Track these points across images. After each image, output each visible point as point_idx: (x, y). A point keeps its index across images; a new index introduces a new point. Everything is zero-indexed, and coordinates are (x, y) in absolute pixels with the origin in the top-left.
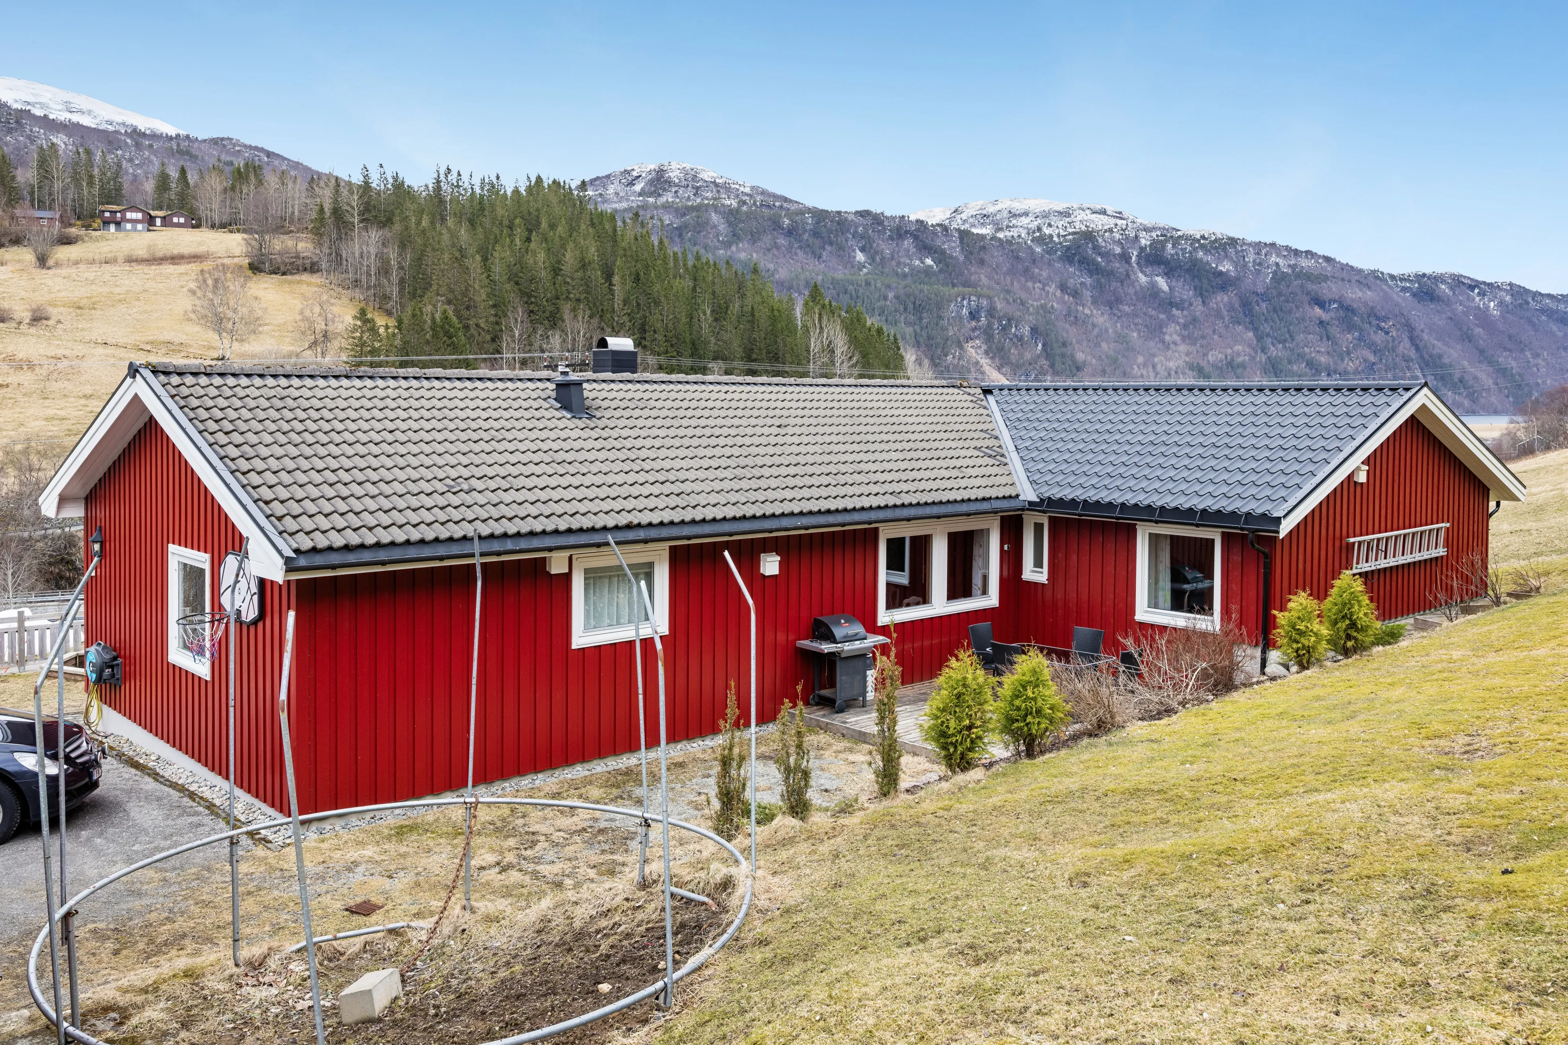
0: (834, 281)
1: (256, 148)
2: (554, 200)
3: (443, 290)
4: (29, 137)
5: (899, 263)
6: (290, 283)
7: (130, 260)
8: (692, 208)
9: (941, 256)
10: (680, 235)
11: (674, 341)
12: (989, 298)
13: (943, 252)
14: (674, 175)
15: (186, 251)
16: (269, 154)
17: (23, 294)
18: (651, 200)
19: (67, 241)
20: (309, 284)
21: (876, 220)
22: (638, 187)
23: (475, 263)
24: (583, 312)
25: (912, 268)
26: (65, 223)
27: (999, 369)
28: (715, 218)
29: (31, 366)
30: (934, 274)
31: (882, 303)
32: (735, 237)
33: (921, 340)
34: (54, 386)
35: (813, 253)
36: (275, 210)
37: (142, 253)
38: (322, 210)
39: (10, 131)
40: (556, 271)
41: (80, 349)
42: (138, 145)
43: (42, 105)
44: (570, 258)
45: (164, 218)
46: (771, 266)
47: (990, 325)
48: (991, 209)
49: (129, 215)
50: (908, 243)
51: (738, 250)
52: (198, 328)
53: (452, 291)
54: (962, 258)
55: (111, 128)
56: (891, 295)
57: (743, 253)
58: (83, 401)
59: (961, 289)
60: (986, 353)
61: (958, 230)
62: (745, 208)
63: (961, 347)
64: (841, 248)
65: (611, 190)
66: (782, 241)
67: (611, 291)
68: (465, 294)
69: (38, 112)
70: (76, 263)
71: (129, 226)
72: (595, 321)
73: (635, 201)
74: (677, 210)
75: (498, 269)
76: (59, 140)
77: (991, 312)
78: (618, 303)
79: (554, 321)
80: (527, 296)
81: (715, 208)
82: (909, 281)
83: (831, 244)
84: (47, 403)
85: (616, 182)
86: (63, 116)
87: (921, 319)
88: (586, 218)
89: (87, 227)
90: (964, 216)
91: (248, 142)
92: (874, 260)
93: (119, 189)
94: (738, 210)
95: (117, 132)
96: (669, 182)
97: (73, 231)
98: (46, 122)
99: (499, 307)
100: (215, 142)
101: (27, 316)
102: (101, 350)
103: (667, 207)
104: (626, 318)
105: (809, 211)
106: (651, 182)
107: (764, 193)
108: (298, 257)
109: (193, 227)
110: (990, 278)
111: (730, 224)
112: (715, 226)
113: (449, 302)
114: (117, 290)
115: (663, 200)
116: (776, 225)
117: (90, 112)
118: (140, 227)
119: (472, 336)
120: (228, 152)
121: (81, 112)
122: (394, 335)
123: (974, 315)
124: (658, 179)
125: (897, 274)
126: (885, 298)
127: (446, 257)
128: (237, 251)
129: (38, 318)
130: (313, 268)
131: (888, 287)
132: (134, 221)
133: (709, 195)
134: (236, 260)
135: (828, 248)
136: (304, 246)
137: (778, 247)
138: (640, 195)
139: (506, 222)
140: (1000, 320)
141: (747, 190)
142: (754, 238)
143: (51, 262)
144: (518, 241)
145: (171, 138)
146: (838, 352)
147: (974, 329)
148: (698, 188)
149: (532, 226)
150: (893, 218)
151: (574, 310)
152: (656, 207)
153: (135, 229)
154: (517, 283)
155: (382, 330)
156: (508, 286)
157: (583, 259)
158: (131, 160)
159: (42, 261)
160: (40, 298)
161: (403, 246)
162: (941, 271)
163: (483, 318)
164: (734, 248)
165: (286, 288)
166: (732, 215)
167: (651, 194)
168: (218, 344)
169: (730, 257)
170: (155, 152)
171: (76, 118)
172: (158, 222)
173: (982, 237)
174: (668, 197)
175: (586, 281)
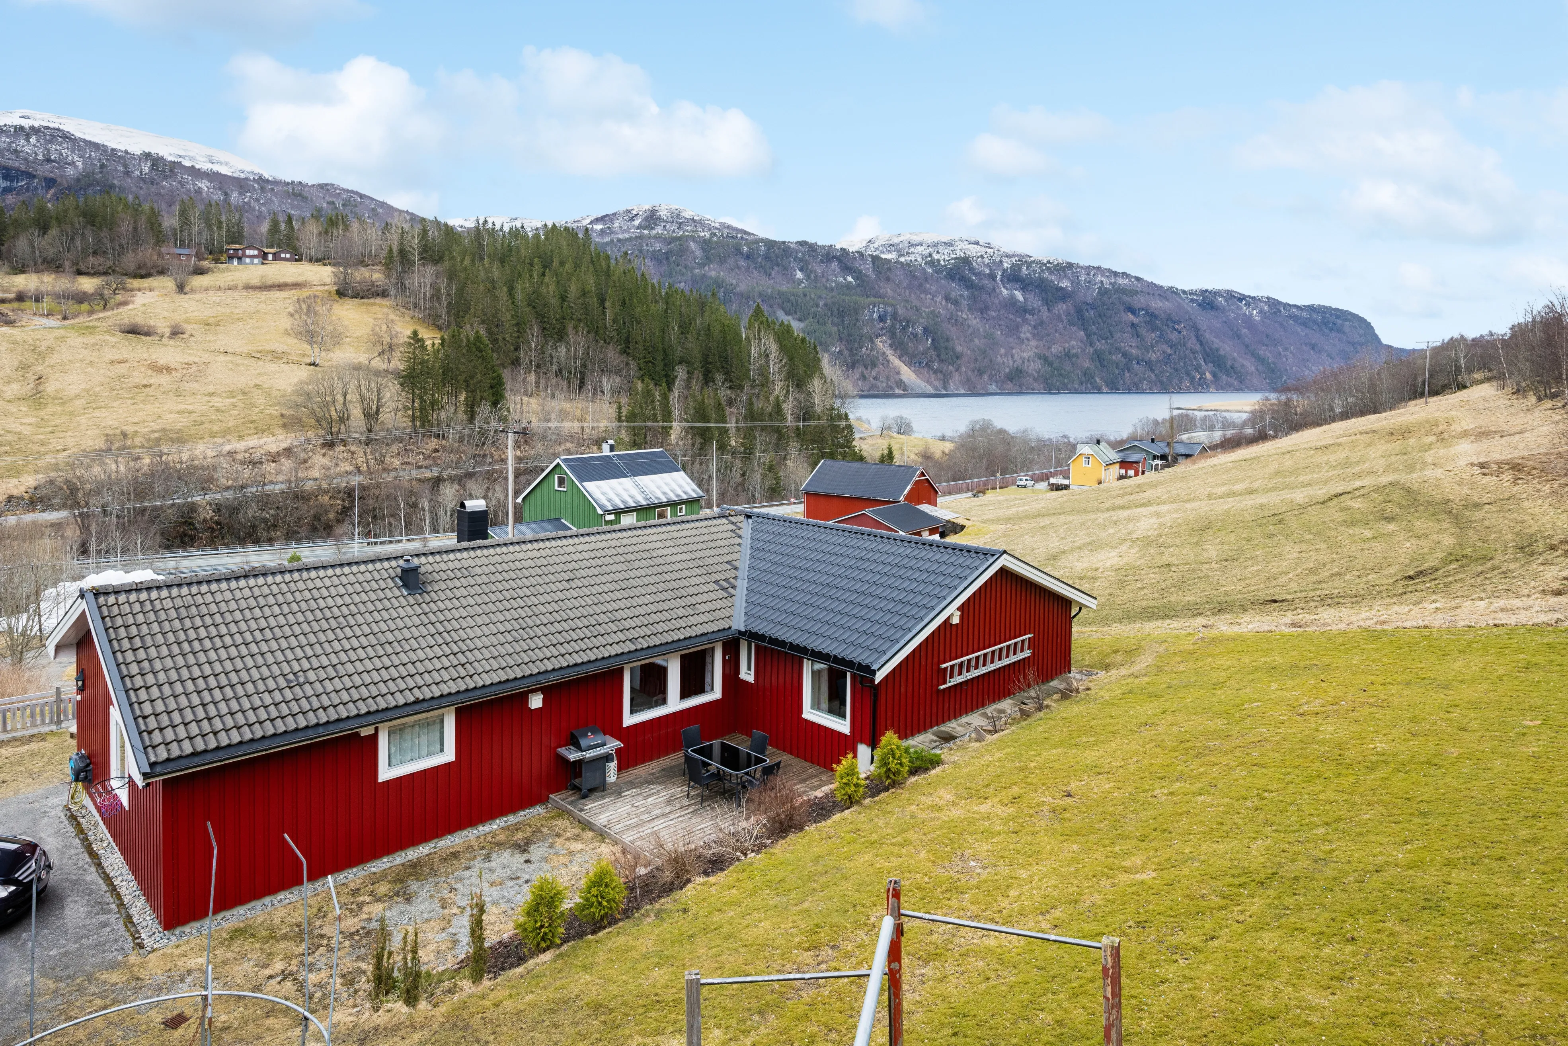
0: (780, 293)
1: (352, 192)
2: (564, 243)
3: (478, 313)
4: (180, 182)
5: (828, 280)
6: (366, 305)
7: (248, 287)
8: (677, 239)
9: (859, 275)
10: (667, 259)
11: (651, 349)
12: (893, 306)
13: (860, 272)
14: (663, 213)
15: (289, 280)
16: (361, 196)
17: (166, 314)
18: (646, 232)
19: (200, 272)
20: (381, 306)
21: (812, 248)
22: (636, 223)
23: (502, 293)
24: (582, 329)
25: (837, 284)
26: (199, 257)
27: (900, 359)
28: (692, 245)
29: (169, 370)
30: (853, 287)
31: (815, 309)
32: (708, 260)
34: (188, 386)
35: (765, 272)
36: (358, 249)
37: (256, 282)
38: (391, 250)
39: (165, 178)
40: (563, 298)
41: (207, 357)
42: (263, 189)
43: (191, 158)
44: (573, 289)
45: (274, 254)
46: (734, 282)
47: (893, 326)
48: (896, 241)
49: (248, 252)
50: (834, 265)
51: (710, 270)
52: (296, 341)
53: (485, 314)
54: (874, 276)
55: (243, 176)
56: (821, 303)
57: (713, 271)
58: (207, 398)
59: (873, 299)
60: (890, 346)
61: (871, 256)
62: (715, 239)
63: (872, 341)
64: (785, 269)
65: (616, 224)
66: (742, 263)
67: (604, 313)
68: (495, 316)
69: (187, 163)
70: (207, 289)
71: (248, 260)
72: (592, 335)
73: (635, 232)
74: (665, 239)
75: (519, 297)
76: (203, 185)
77: (895, 317)
78: (609, 322)
79: (561, 336)
80: (541, 318)
81: (693, 238)
82: (835, 293)
83: (778, 265)
84: (180, 399)
85: (621, 219)
86: (206, 166)
87: (843, 321)
88: (587, 257)
89: (217, 260)
90: (876, 245)
91: (346, 187)
92: (809, 277)
93: (241, 231)
94: (710, 240)
95: (247, 179)
96: (659, 219)
97: (205, 264)
98: (193, 171)
99: (520, 325)
100: (322, 186)
101: (167, 331)
102: (222, 358)
103: (657, 237)
104: (615, 333)
105: (762, 240)
106: (646, 219)
107: (729, 227)
108: (373, 285)
109: (296, 260)
110: (894, 291)
111: (704, 250)
112: (693, 252)
113: (483, 322)
114: (237, 311)
115: (655, 232)
116: (738, 251)
117: (227, 164)
118: (256, 261)
119: (500, 347)
120: (331, 195)
121: (219, 163)
122: (438, 350)
123: (882, 319)
124: (651, 217)
125: (826, 288)
126: (817, 306)
127: (481, 288)
128: (328, 280)
129: (176, 333)
130: (384, 294)
131: (820, 297)
132: (252, 257)
133: (689, 228)
134: (327, 287)
135: (776, 268)
136: (377, 276)
137: (739, 268)
138: (638, 228)
139: (527, 261)
140: (901, 322)
141: (717, 225)
142: (722, 260)
143: (187, 289)
144: (535, 276)
145: (288, 184)
146: (772, 357)
147: (882, 329)
148: (680, 224)
149: (546, 265)
150: (824, 247)
151: (575, 327)
152: (650, 237)
153: (252, 263)
154: (534, 307)
155: (429, 348)
156: (527, 310)
157: (583, 290)
158: (257, 200)
159: (181, 288)
160: (178, 318)
161: (450, 278)
162: (858, 286)
163: (509, 333)
164: (706, 268)
165: (364, 308)
166: (705, 244)
167: (645, 228)
168: (311, 352)
169: (704, 275)
170: (276, 195)
171: (216, 168)
172: (270, 257)
173: (888, 261)
174: (659, 230)
175: (585, 306)
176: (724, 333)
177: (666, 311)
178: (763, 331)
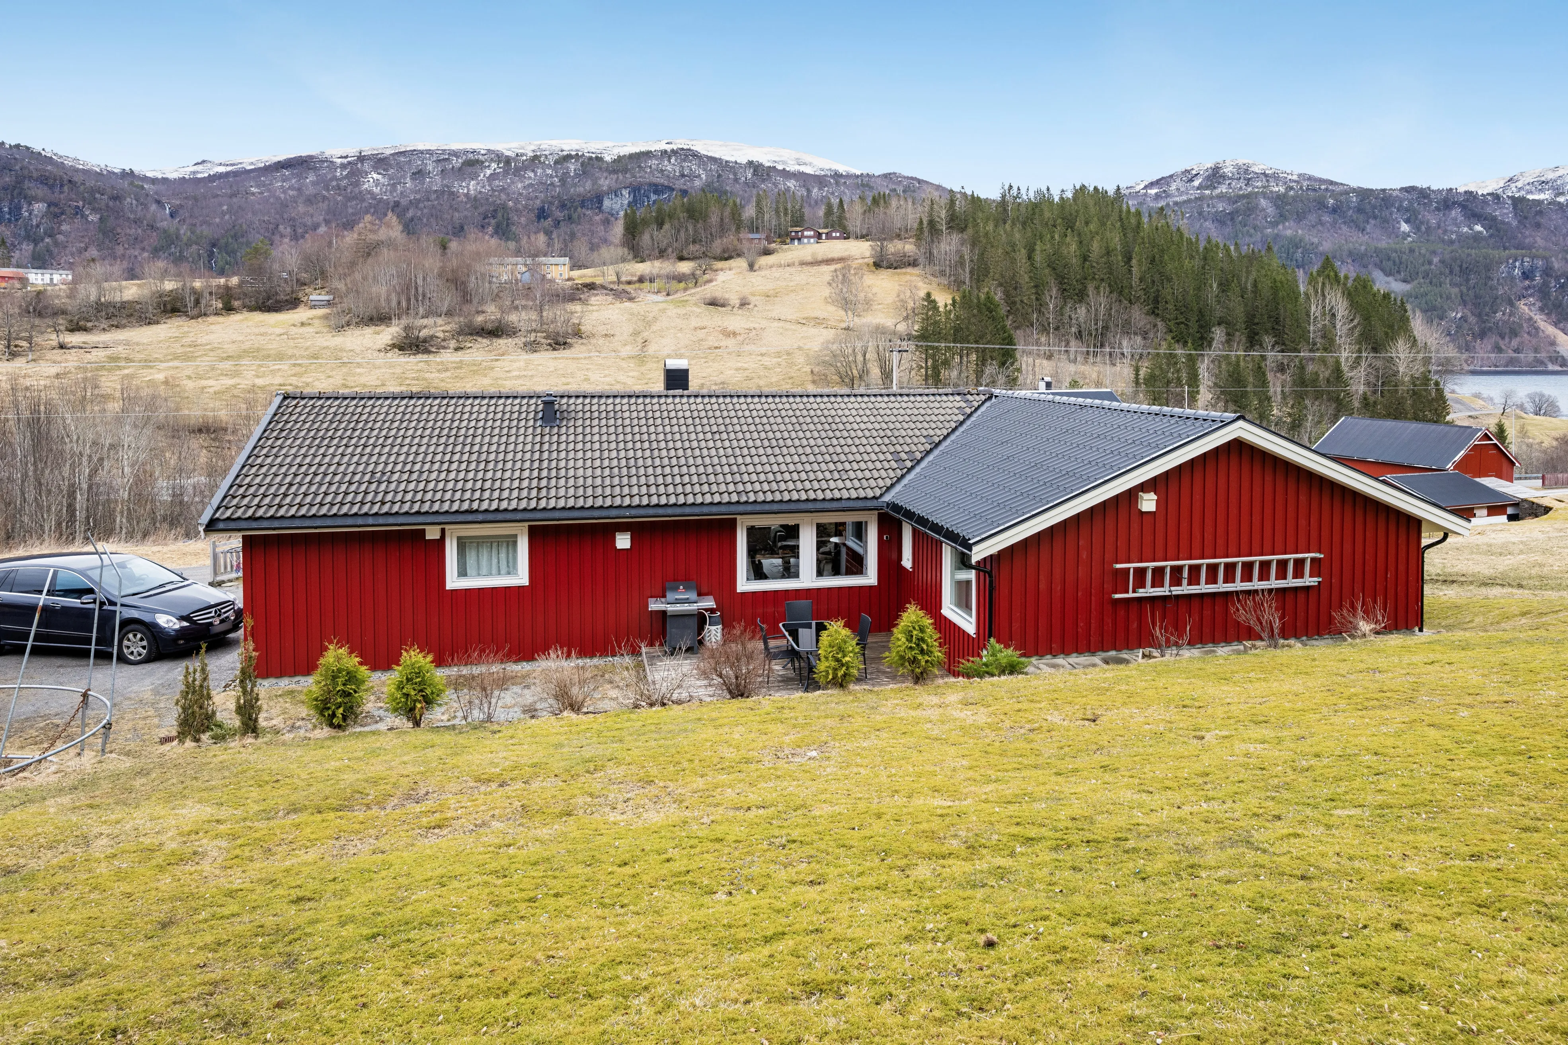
0: (1377, 251)
1: (912, 178)
2: (1091, 203)
3: (997, 276)
4: (774, 184)
5: (1445, 231)
6: (899, 274)
7: (803, 263)
8: (1244, 196)
9: (1491, 222)
10: (1232, 219)
11: (1184, 309)
12: (1544, 258)
13: (1494, 219)
14: (1228, 170)
15: (836, 255)
16: (920, 181)
17: (738, 289)
18: (1207, 192)
19: (767, 252)
20: (911, 275)
21: (1422, 195)
22: (1196, 183)
23: (1021, 255)
24: (1104, 288)
25: (1460, 235)
26: (769, 240)
27: (1556, 325)
28: (1263, 202)
29: (735, 334)
30: (1484, 239)
31: (1427, 267)
32: (1282, 217)
33: (1467, 298)
34: (747, 348)
35: (1358, 227)
36: (898, 224)
37: (809, 259)
38: (921, 222)
39: (763, 181)
40: (1085, 258)
41: (764, 323)
42: (837, 183)
43: (784, 162)
44: (1096, 247)
45: (827, 234)
46: (1316, 240)
47: (1545, 284)
48: (1550, 176)
49: (806, 233)
50: (1456, 213)
51: (1285, 228)
52: (834, 308)
53: (1003, 276)
54: (1515, 223)
55: (823, 173)
56: (1436, 260)
57: (1288, 230)
58: (760, 358)
59: (1513, 251)
60: (1541, 309)
61: (1512, 198)
62: (1292, 193)
63: (1511, 304)
64: (1385, 221)
65: (1173, 187)
66: (1326, 218)
67: (1130, 271)
68: (1013, 278)
69: (780, 167)
70: (771, 267)
71: (806, 240)
72: (1114, 296)
73: (1194, 194)
74: (1229, 199)
75: (1038, 257)
76: (791, 184)
77: (1547, 272)
78: (1135, 281)
79: (1081, 296)
80: (1061, 280)
81: (1264, 195)
82: (1456, 246)
83: (1375, 218)
84: (739, 358)
85: (1178, 180)
86: (792, 168)
87: (1468, 280)
88: (1115, 216)
89: (784, 243)
90: (1519, 184)
91: (906, 175)
92: (1418, 229)
93: (802, 216)
94: (1285, 195)
95: (825, 176)
96: (1224, 177)
97: (773, 245)
98: (786, 174)
99: (1039, 287)
100: (887, 176)
101: (737, 302)
102: (776, 324)
103: (1221, 197)
104: (1141, 293)
105: (1354, 190)
106: (1208, 178)
107: (1310, 178)
108: (905, 256)
109: (845, 238)
110: (1546, 239)
111: (1277, 207)
112: (1264, 210)
113: (1001, 285)
114: (792, 284)
115: (1218, 191)
116: (1321, 205)
117: (810, 164)
118: (812, 240)
119: (1018, 309)
120: (894, 183)
121: (805, 164)
122: (950, 311)
123: (1527, 275)
124: (1214, 175)
125: (1443, 241)
126: (1430, 263)
127: (1000, 251)
128: (868, 254)
129: (744, 304)
130: (914, 264)
131: (1434, 253)
132: (809, 237)
133: (1259, 184)
134: (866, 260)
135: (1372, 222)
136: (909, 247)
137: (1321, 223)
138: (1198, 188)
139: (1051, 222)
140: (1557, 279)
141: (1295, 177)
142: (1300, 217)
143: (756, 267)
144: (1057, 236)
145: (858, 176)
146: (1339, 317)
147: (1527, 288)
148: (1249, 179)
149: (1070, 225)
150: (1440, 191)
151: (1097, 288)
152: (1211, 197)
153: (809, 243)
154: (1054, 269)
155: (941, 309)
156: (1047, 271)
157: (1107, 248)
158: (833, 193)
159: (751, 266)
160: (746, 291)
161: (973, 245)
162: (1491, 236)
163: (1027, 295)
164: (1280, 227)
165: (896, 278)
166: (1279, 200)
167: (1207, 188)
168: (845, 318)
169: (1277, 235)
170: (847, 187)
171: (802, 169)
172: (824, 236)
173: (1540, 202)
174: (1223, 189)
175: (1109, 265)
176: (1275, 290)
177: (1203, 268)
178: (1328, 286)
